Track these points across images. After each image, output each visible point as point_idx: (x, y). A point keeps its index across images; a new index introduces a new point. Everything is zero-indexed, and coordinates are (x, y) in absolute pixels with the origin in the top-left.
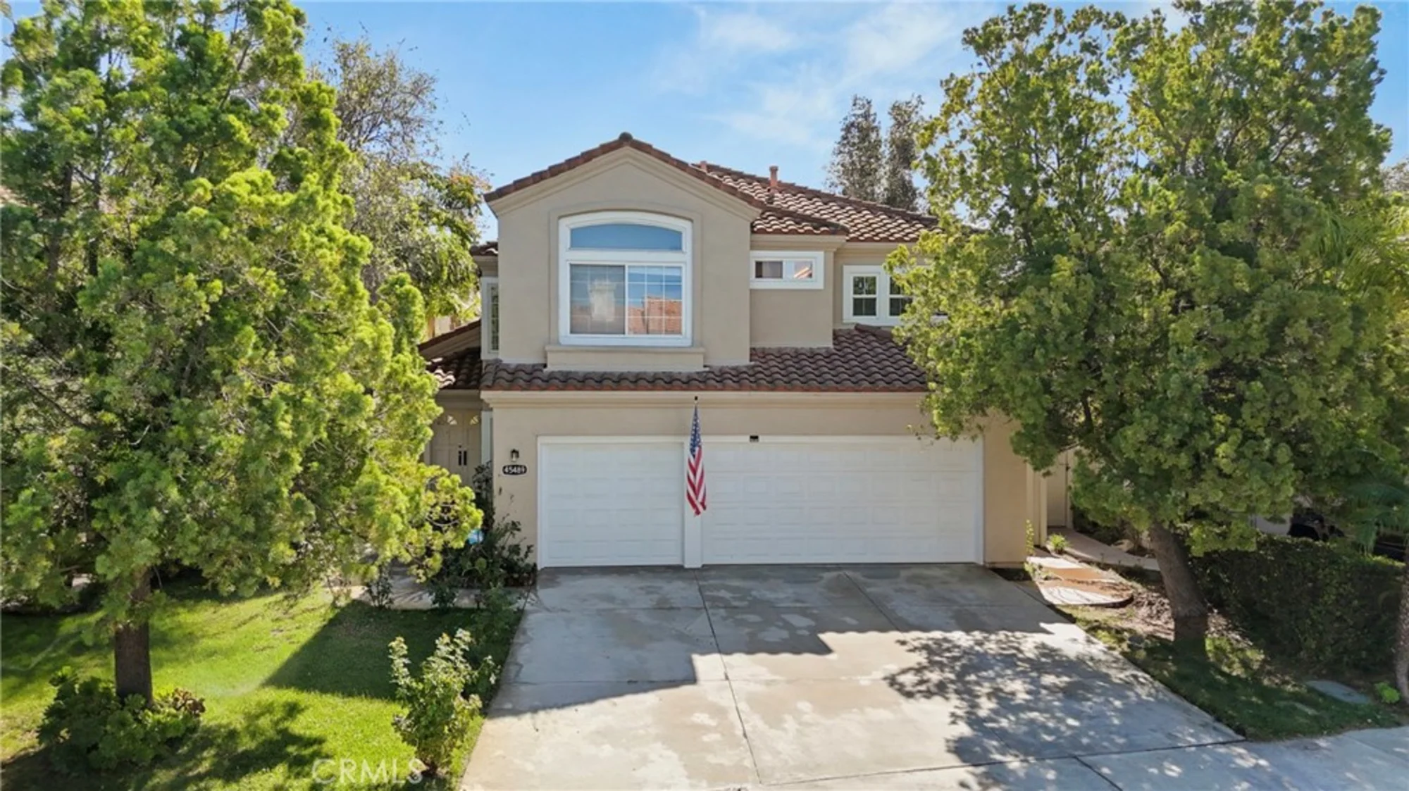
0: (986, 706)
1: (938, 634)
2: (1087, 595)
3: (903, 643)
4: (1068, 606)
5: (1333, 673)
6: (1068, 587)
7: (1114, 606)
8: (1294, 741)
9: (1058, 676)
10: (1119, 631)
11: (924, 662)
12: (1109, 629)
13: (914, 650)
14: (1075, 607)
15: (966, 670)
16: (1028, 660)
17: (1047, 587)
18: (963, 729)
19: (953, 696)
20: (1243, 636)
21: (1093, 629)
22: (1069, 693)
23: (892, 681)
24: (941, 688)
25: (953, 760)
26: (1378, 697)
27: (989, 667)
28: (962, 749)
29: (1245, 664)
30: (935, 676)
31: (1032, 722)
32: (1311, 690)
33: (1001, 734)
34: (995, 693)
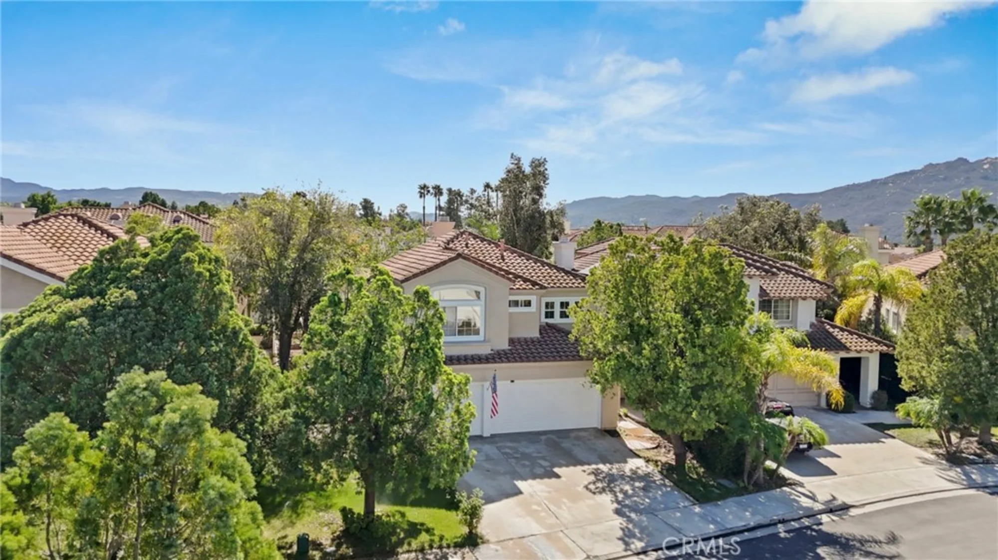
0: (620, 496)
1: (594, 466)
2: (643, 443)
3: (584, 471)
4: (637, 450)
5: (726, 477)
6: (634, 439)
7: (653, 448)
8: (712, 503)
9: (640, 482)
10: (656, 462)
11: (595, 479)
12: (653, 461)
13: (589, 474)
14: (640, 450)
15: (610, 482)
16: (628, 477)
17: (628, 440)
18: (615, 505)
19: (608, 493)
20: (698, 462)
21: (648, 461)
22: (644, 489)
23: (586, 487)
24: (603, 490)
25: (616, 516)
26: (739, 485)
27: (616, 480)
28: (618, 512)
29: (698, 474)
30: (600, 485)
31: (635, 501)
32: (719, 484)
33: (626, 506)
34: (621, 491)
